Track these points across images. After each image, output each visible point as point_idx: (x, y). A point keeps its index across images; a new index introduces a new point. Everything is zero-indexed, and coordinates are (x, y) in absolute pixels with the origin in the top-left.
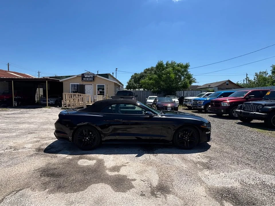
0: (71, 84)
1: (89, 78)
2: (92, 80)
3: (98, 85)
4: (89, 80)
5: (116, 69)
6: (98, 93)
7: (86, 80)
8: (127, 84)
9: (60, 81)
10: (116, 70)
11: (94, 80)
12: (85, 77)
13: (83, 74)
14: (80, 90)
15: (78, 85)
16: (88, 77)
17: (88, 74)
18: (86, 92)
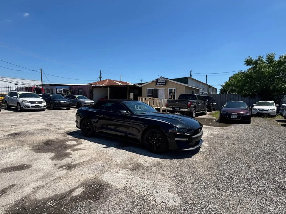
0: (147, 89)
1: (162, 83)
2: (164, 85)
3: (170, 89)
4: (162, 85)
5: (191, 71)
6: (169, 97)
7: (159, 85)
8: (222, 87)
9: (140, 86)
10: (191, 73)
11: (165, 84)
12: (159, 82)
13: (157, 80)
14: (154, 94)
15: (152, 89)
16: (162, 81)
17: (161, 79)
18: (159, 96)
